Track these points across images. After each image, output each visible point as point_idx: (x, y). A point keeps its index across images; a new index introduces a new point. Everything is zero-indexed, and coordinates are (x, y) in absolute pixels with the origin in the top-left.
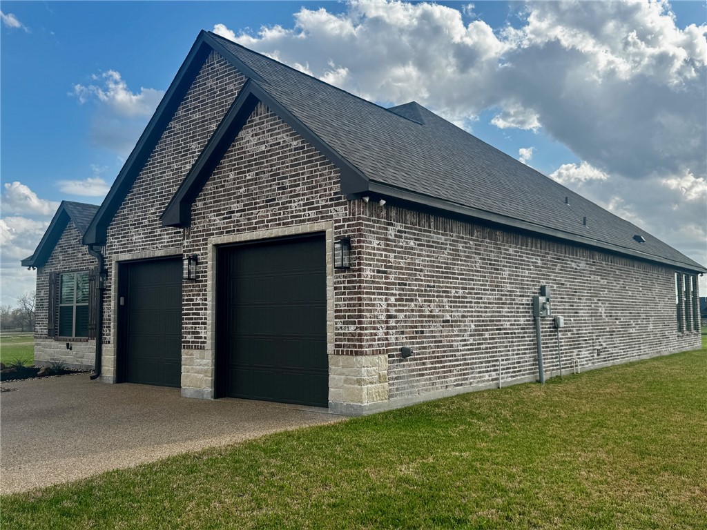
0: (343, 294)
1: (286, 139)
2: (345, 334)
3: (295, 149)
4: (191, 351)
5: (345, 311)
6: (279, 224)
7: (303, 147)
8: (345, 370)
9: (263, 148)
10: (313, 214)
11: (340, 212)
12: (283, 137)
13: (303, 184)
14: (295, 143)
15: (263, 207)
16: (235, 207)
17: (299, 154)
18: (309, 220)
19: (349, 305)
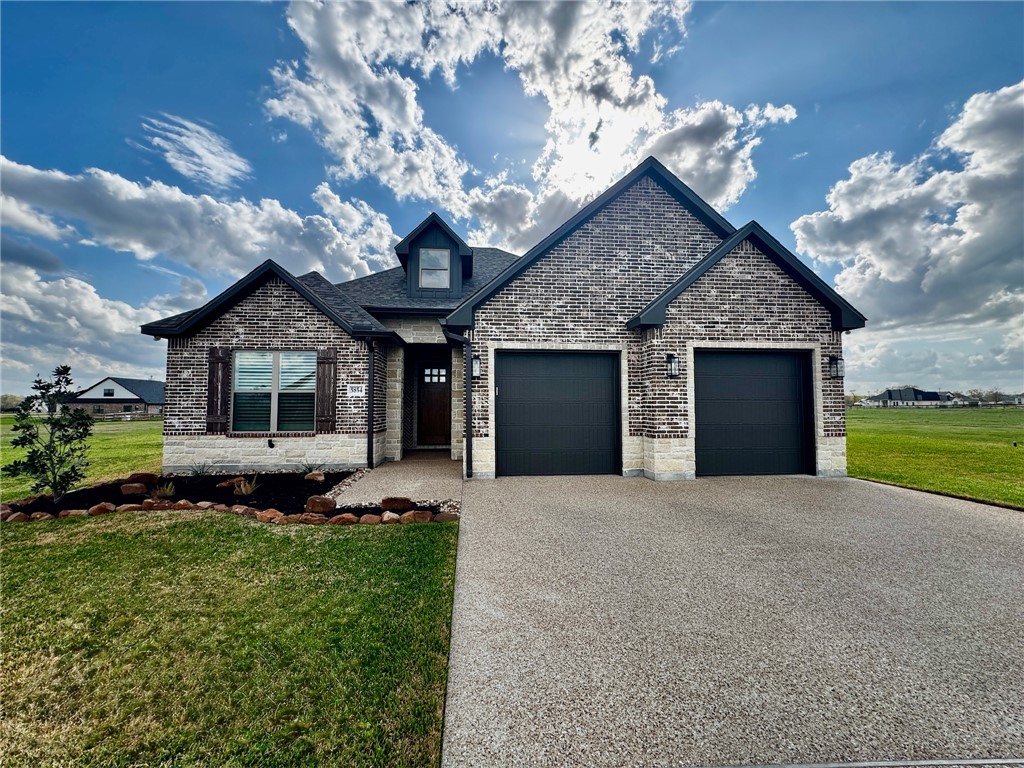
0: (830, 394)
1: (772, 275)
2: (831, 422)
3: (782, 285)
4: (667, 440)
5: (832, 407)
6: (769, 339)
7: (790, 286)
8: (832, 447)
9: (749, 277)
10: (801, 336)
11: (826, 338)
12: (769, 274)
13: (791, 313)
14: (782, 281)
15: (752, 324)
16: (718, 319)
17: (786, 290)
18: (798, 340)
19: (835, 402)
